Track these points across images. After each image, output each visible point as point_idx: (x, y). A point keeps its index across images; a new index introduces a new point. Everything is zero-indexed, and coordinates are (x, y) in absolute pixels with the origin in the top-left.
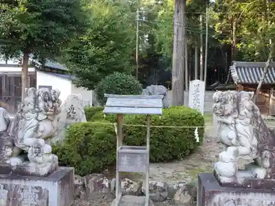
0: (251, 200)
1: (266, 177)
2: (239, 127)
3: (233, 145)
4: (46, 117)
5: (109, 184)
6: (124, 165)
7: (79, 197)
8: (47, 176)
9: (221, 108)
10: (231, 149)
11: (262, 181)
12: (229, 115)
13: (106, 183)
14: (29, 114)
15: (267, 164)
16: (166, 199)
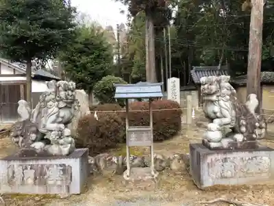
0: (234, 158)
1: (244, 140)
2: (222, 102)
3: (217, 117)
4: (65, 105)
5: (118, 161)
6: (132, 140)
7: (92, 174)
8: (69, 155)
9: (208, 88)
10: (216, 121)
11: (241, 143)
12: (214, 94)
13: (115, 160)
14: (51, 103)
15: (243, 129)
16: (164, 169)
